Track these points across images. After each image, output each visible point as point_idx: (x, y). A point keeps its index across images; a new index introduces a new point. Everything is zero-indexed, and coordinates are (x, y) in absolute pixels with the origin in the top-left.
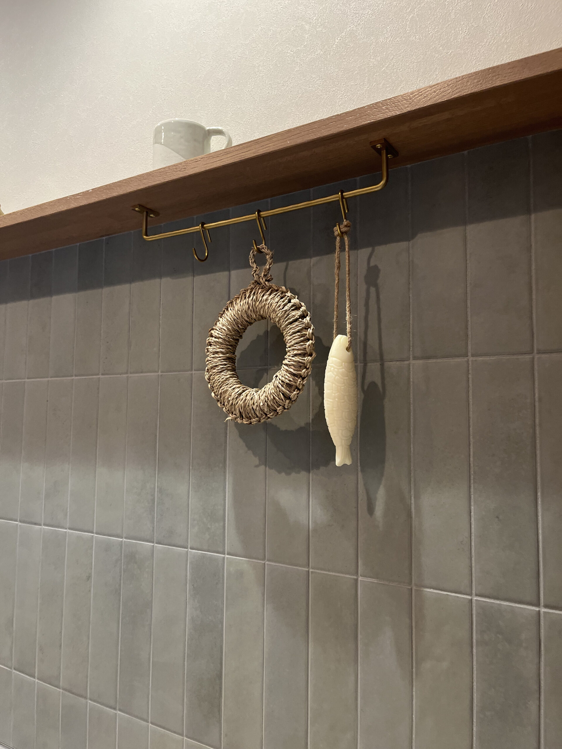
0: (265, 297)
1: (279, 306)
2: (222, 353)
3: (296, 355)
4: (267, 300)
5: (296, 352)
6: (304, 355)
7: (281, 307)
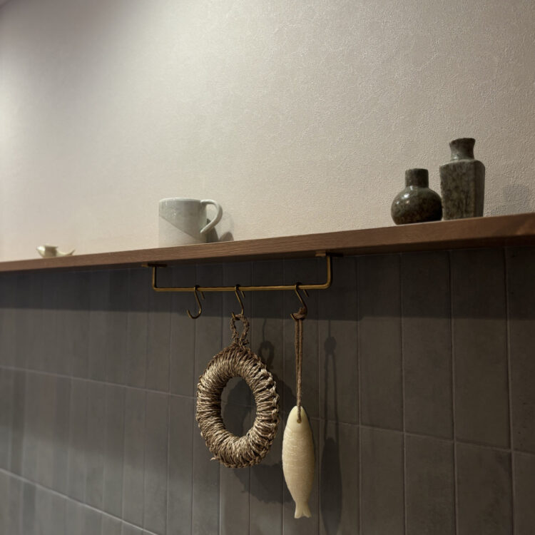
0: (241, 362)
1: (252, 374)
2: (208, 401)
3: (263, 421)
4: (242, 365)
5: (263, 418)
6: (269, 421)
7: (253, 375)
